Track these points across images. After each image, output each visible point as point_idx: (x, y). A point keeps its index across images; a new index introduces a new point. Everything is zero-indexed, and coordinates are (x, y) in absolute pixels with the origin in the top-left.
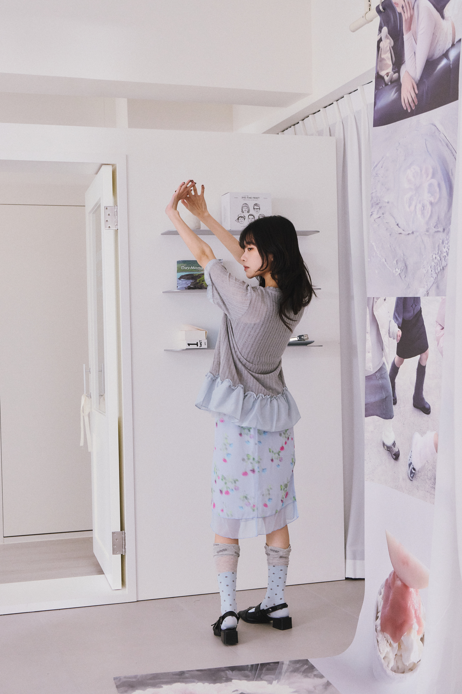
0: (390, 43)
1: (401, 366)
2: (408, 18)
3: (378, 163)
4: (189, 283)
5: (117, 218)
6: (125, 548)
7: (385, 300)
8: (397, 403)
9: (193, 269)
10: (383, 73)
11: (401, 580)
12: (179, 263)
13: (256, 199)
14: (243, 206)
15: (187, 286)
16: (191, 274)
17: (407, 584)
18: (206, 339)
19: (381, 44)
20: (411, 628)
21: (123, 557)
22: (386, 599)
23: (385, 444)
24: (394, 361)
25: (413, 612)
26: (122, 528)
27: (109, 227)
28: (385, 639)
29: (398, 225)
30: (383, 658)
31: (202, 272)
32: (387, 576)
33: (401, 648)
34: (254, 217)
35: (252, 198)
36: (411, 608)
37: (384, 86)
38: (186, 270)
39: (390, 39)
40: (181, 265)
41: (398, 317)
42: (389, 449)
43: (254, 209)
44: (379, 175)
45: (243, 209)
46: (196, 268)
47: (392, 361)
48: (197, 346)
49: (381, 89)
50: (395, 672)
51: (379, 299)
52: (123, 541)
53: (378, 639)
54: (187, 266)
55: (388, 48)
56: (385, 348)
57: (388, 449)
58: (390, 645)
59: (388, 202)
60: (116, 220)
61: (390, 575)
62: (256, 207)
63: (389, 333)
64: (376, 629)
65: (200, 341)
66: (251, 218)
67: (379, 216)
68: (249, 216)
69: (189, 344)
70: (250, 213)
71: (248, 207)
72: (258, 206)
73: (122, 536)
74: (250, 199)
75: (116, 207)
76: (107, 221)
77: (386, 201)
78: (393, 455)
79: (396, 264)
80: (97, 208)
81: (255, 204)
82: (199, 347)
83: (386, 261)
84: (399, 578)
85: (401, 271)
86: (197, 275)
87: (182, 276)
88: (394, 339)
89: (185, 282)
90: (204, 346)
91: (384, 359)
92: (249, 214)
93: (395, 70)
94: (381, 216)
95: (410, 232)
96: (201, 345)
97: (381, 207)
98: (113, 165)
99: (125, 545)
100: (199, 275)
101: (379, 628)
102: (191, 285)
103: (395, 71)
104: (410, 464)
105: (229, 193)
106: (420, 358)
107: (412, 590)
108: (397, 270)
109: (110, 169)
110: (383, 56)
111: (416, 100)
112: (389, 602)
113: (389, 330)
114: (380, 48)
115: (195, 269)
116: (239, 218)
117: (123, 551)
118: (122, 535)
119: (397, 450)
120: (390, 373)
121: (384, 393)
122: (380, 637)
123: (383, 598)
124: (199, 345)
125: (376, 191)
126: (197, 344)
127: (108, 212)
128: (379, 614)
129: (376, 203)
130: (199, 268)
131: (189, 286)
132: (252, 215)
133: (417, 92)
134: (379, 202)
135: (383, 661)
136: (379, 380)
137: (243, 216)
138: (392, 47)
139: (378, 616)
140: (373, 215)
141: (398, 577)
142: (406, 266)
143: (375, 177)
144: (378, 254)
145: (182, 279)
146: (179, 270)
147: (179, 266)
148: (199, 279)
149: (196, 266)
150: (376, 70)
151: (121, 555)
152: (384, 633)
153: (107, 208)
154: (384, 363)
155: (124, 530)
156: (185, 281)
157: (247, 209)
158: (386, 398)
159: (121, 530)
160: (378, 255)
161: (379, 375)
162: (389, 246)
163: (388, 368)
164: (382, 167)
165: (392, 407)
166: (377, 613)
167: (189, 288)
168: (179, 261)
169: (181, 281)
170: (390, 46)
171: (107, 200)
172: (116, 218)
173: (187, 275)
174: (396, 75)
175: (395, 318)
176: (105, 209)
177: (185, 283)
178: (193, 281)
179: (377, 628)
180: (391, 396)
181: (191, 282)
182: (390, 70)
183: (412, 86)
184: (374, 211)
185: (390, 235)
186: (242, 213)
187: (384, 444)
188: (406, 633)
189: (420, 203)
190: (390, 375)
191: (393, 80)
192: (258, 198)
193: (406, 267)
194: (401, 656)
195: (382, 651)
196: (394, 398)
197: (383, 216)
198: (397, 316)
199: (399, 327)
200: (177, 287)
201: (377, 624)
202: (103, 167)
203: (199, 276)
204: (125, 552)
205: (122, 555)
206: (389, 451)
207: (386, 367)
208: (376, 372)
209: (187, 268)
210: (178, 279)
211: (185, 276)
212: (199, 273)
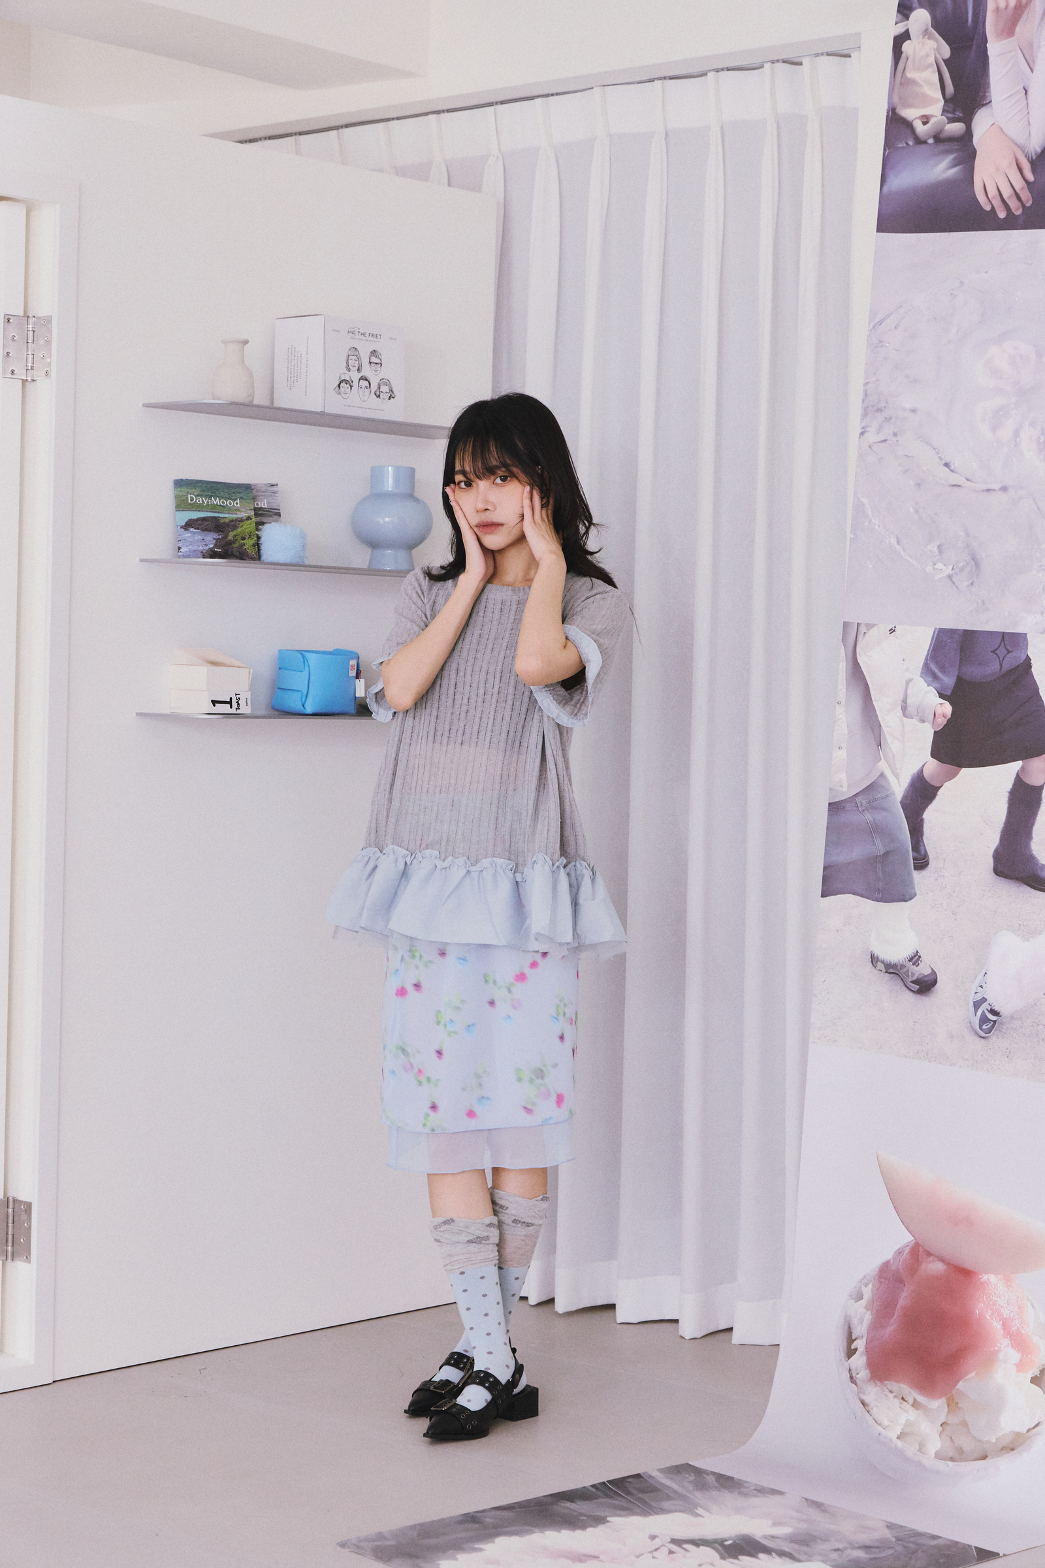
0: (938, 49)
1: (947, 785)
2: (1006, 7)
3: (888, 316)
4: (210, 540)
5: (33, 349)
6: (15, 1244)
7: (892, 631)
8: (929, 866)
9: (217, 505)
10: (910, 114)
11: (942, 1260)
12: (181, 486)
13: (376, 340)
14: (350, 353)
15: (207, 548)
16: (212, 517)
17: (968, 1265)
18: (250, 690)
19: (907, 47)
20: (991, 1359)
22: (883, 1309)
23: (878, 958)
24: (921, 771)
25: (997, 1326)
27: (13, 372)
28: (891, 1396)
29: (947, 465)
30: (898, 1438)
31: (239, 513)
32: (888, 1255)
33: (959, 1408)
34: (370, 385)
35: (367, 335)
36: (988, 1317)
37: (911, 143)
38: (199, 505)
39: (937, 41)
40: (186, 490)
41: (939, 674)
42: (893, 970)
43: (370, 363)
44: (887, 345)
45: (349, 361)
46: (223, 503)
47: (914, 769)
48: (231, 707)
49: (903, 148)
50: (952, 1459)
51: (875, 629)
52: (10, 1225)
53: (864, 1397)
54: (201, 496)
55: (932, 60)
56: (889, 741)
57: (891, 970)
58: (916, 1405)
59: (914, 411)
60: (31, 356)
61: (899, 1252)
62: (374, 360)
63: (904, 708)
64: (851, 1377)
65: (236, 694)
66: (364, 387)
67: (884, 439)
68: (360, 379)
69: (214, 702)
70: (363, 373)
71: (359, 359)
72: (378, 358)
73: (8, 1211)
74: (364, 338)
75: (30, 319)
76: (8, 354)
77: (908, 406)
78: (912, 982)
79: (937, 553)
81: (372, 352)
82: (233, 711)
83: (898, 542)
84: (935, 1256)
85: (956, 570)
86: (227, 521)
87: (190, 520)
88: (923, 721)
89: (200, 537)
90: (243, 708)
91: (883, 765)
92: (360, 375)
93: (954, 113)
94: (889, 438)
95: (996, 486)
96: (239, 704)
97: (891, 418)
100: (232, 521)
101: (863, 1374)
102: (215, 546)
103: (953, 118)
104: (977, 1005)
105: (323, 317)
106: (1023, 768)
107: (989, 1279)
108: (939, 566)
109: (21, 213)
110: (909, 75)
111: (1026, 196)
112: (898, 1312)
113: (905, 701)
114: (903, 56)
115: (220, 505)
116: (340, 383)
117: (7, 1251)
118: (8, 1207)
119: (927, 972)
120: (905, 797)
121: (879, 843)
122: (872, 1393)
123: (867, 1308)
124: (234, 704)
125: (877, 381)
126: (230, 703)
127: (13, 330)
128: (860, 1344)
129: (875, 408)
130: (230, 504)
131: (211, 550)
132: (366, 380)
133: (1031, 178)
134: (885, 407)
135: (899, 1443)
136: (866, 811)
137: (348, 379)
138: (945, 61)
139: (852, 1348)
140: (866, 435)
141: (929, 1254)
142: (976, 562)
143: (876, 347)
144: (875, 524)
145: (192, 530)
146: (181, 505)
147: (181, 493)
148: (235, 532)
149: (223, 498)
150: (889, 103)
152: (886, 1382)
153: (9, 320)
154: (882, 775)
156: (200, 535)
157: (357, 362)
158: (887, 854)
160: (876, 527)
161: (864, 802)
162: (912, 510)
163: (899, 787)
164: (896, 328)
165: (910, 874)
166: (850, 1340)
167: (212, 554)
168: (182, 480)
169: (189, 535)
170: (938, 56)
172: (30, 348)
173: (204, 519)
174: (957, 128)
175: (928, 672)
176: (6, 323)
177: (199, 541)
178: (220, 537)
179: (854, 1375)
180: (908, 852)
181: (214, 539)
182: (936, 108)
183: (1014, 160)
184: (870, 427)
185: (918, 485)
186: (347, 372)
187: (874, 960)
188: (973, 1374)
189: (1033, 424)
190: (901, 803)
191: (942, 136)
192: (379, 336)
193: (977, 565)
194: (964, 1424)
195: (886, 1423)
196: (915, 854)
197: (894, 439)
198: (936, 671)
199: (941, 696)
200: (179, 548)
201: (853, 1367)
202: (4, 205)
203: (234, 525)
206: (892, 975)
207: (889, 783)
208: (856, 795)
209: (201, 502)
210: (182, 527)
211: (200, 522)
212: (231, 516)
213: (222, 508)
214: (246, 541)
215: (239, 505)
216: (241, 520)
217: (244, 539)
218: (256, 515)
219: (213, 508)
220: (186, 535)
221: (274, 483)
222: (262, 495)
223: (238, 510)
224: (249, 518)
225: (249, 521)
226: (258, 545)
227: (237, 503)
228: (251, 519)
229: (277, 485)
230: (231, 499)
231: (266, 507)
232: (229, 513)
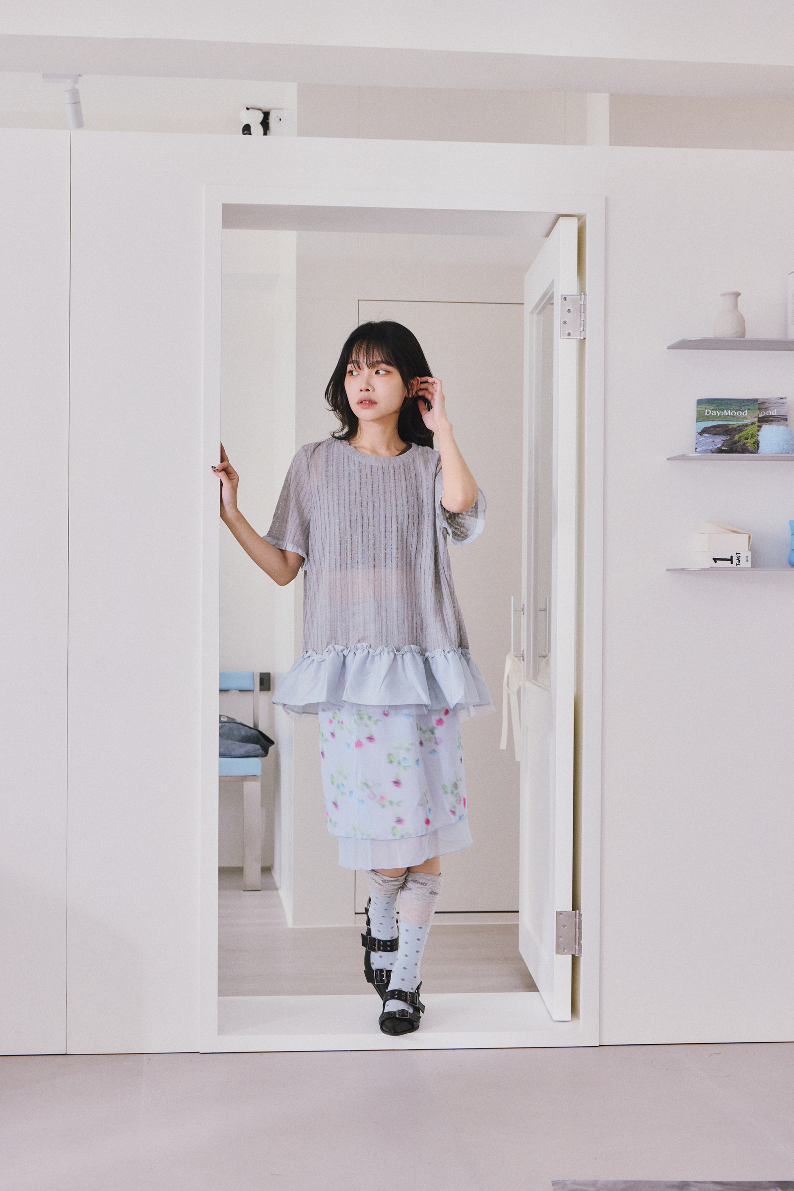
4: (719, 441)
5: (585, 317)
6: (580, 944)
9: (728, 415)
12: (702, 404)
15: (716, 447)
16: (723, 425)
18: (749, 550)
21: (575, 960)
26: (576, 905)
27: (569, 334)
31: (745, 420)
38: (714, 416)
40: (705, 407)
46: (734, 414)
48: (732, 563)
52: (577, 930)
54: (716, 410)
60: (582, 322)
65: (736, 554)
69: (715, 560)
73: (576, 921)
75: (583, 296)
76: (565, 322)
80: (547, 301)
82: (734, 565)
86: (735, 426)
87: (706, 428)
89: (711, 440)
90: (744, 564)
96: (740, 561)
98: (580, 218)
99: (580, 938)
100: (738, 427)
102: (723, 445)
109: (573, 224)
115: (731, 416)
117: (575, 948)
118: (576, 918)
124: (735, 561)
126: (731, 560)
127: (568, 305)
130: (739, 414)
131: (719, 448)
145: (706, 435)
146: (700, 418)
147: (700, 409)
148: (740, 435)
149: (733, 410)
151: (571, 955)
153: (565, 299)
155: (579, 909)
156: (711, 438)
159: (575, 908)
167: (720, 451)
168: (702, 400)
169: (703, 438)
171: (567, 283)
172: (583, 316)
173: (716, 427)
176: (563, 301)
177: (711, 442)
178: (728, 439)
181: (723, 440)
200: (696, 449)
202: (561, 220)
203: (740, 430)
204: (580, 950)
205: (573, 957)
209: (715, 414)
210: (698, 434)
211: (712, 429)
212: (738, 422)
213: (732, 418)
214: (749, 440)
215: (746, 415)
216: (747, 425)
217: (747, 439)
218: (759, 421)
219: (726, 418)
220: (701, 439)
221: (783, 397)
222: (773, 406)
223: (745, 418)
224: (753, 423)
225: (754, 426)
226: (757, 443)
227: (745, 413)
228: (754, 424)
229: (786, 398)
230: (740, 411)
231: (776, 414)
232: (737, 421)
